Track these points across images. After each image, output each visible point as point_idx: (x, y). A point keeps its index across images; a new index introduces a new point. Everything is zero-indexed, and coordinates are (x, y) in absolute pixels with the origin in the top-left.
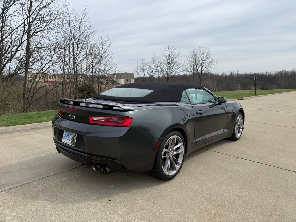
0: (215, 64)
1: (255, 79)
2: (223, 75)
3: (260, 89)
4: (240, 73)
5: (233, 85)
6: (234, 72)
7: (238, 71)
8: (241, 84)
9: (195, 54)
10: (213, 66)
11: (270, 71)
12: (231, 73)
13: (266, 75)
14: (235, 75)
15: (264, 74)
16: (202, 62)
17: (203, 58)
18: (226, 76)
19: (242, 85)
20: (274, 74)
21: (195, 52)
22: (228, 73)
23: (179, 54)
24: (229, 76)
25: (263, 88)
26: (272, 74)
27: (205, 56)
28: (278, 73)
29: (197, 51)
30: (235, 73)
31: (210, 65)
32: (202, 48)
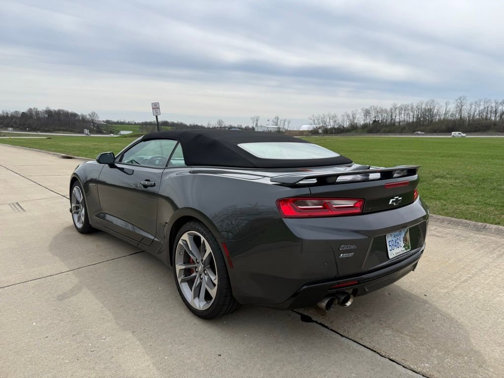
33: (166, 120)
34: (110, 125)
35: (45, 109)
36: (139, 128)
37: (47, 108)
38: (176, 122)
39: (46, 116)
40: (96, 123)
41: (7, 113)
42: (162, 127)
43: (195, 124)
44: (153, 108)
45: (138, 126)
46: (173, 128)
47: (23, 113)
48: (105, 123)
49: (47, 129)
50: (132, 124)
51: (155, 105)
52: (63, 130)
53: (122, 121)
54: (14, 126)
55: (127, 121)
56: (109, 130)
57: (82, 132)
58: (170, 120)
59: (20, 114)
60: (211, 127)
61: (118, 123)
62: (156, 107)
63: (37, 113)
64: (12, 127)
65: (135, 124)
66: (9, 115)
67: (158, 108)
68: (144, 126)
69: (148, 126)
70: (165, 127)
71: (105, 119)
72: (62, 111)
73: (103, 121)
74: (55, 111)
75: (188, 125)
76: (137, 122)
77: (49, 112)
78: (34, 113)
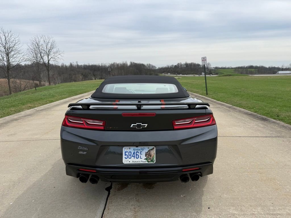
0: (62, 54)
1: (109, 70)
2: (63, 66)
3: (99, 79)
4: (80, 64)
5: (74, 76)
6: (73, 63)
7: (77, 62)
8: (82, 74)
9: (38, 42)
10: (59, 56)
11: (104, 63)
12: (71, 64)
13: (102, 66)
14: (75, 65)
15: (100, 65)
16: (47, 52)
17: (48, 48)
18: (66, 67)
19: (83, 76)
20: (108, 66)
21: (38, 40)
22: (68, 64)
23: (19, 41)
24: (69, 66)
25: (101, 78)
26: (106, 65)
27: (49, 45)
28: (111, 65)
29: (40, 38)
30: (75, 64)
31: (57, 55)
32: (45, 36)
33: (252, 65)
34: (216, 70)
35: (185, 63)
36: (234, 70)
37: (186, 62)
38: (258, 66)
39: (185, 66)
40: (209, 69)
41: (169, 66)
42: (249, 69)
43: (273, 66)
44: (202, 61)
45: (233, 69)
46: (256, 69)
47: (175, 66)
48: (214, 69)
49: (185, 73)
50: (230, 68)
51: (203, 59)
52: (192, 74)
53: (224, 67)
54: (171, 72)
55: (227, 67)
56: (216, 72)
57: (201, 74)
58: (254, 65)
59: (174, 66)
60: (284, 68)
61: (222, 68)
62: (204, 59)
63: (181, 65)
64: (170, 72)
65: (232, 68)
66: (169, 67)
67: (206, 60)
68: (237, 69)
69: (240, 69)
70: (250, 69)
71: (215, 67)
72: (193, 63)
73: (214, 68)
74: (189, 64)
75: (268, 67)
76: (233, 67)
77: (186, 64)
78: (180, 65)
